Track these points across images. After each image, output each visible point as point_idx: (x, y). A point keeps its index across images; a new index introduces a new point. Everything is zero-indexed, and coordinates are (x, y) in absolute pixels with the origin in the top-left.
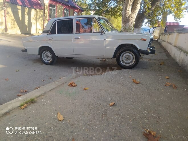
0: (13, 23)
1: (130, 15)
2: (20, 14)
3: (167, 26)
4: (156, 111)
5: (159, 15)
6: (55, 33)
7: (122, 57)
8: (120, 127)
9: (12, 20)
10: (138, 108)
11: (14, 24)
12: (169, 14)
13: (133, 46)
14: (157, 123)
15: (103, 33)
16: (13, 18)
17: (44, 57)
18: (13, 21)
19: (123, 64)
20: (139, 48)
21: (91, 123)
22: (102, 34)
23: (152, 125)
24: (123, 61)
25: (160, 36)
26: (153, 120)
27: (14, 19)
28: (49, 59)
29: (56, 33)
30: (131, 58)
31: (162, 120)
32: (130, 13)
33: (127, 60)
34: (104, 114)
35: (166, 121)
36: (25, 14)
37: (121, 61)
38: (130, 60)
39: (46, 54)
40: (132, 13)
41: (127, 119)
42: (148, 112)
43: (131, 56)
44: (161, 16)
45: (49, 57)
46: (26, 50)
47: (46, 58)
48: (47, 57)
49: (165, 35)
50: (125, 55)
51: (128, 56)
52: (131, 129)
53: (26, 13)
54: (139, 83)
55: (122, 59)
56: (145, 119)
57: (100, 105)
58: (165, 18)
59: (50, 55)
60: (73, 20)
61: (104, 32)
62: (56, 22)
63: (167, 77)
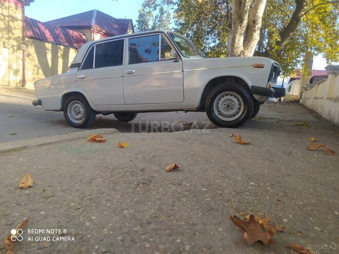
0: (36, 72)
1: (242, 51)
2: (49, 56)
3: (315, 77)
4: (277, 183)
5: (298, 57)
6: (92, 67)
7: (218, 103)
8: (174, 206)
9: (35, 66)
10: (233, 177)
11: (38, 73)
12: (316, 55)
13: (237, 80)
14: (278, 204)
15: (180, 60)
16: (37, 62)
17: (70, 112)
18: (36, 69)
19: (220, 117)
20: (250, 84)
21: (99, 197)
22: (176, 61)
23: (263, 206)
24: (219, 112)
25: (301, 93)
26: (268, 198)
27: (39, 65)
28: (80, 116)
29: (94, 67)
30: (235, 106)
31: (292, 199)
32: (242, 48)
33: (227, 110)
34: (142, 183)
35: (302, 201)
36: (59, 57)
37: (216, 113)
38: (234, 109)
39: (75, 107)
40: (245, 49)
41: (198, 193)
42: (259, 184)
43: (235, 100)
44: (302, 59)
45: (79, 113)
46: (39, 103)
47: (74, 116)
48: (77, 113)
49: (311, 88)
50: (223, 99)
51: (229, 102)
52: (202, 211)
53: (59, 55)
54: (249, 144)
55: (218, 108)
56: (248, 195)
57: (143, 170)
58: (308, 61)
59: (82, 110)
60: (123, 40)
61: (180, 57)
62: (94, 47)
63: (313, 139)
